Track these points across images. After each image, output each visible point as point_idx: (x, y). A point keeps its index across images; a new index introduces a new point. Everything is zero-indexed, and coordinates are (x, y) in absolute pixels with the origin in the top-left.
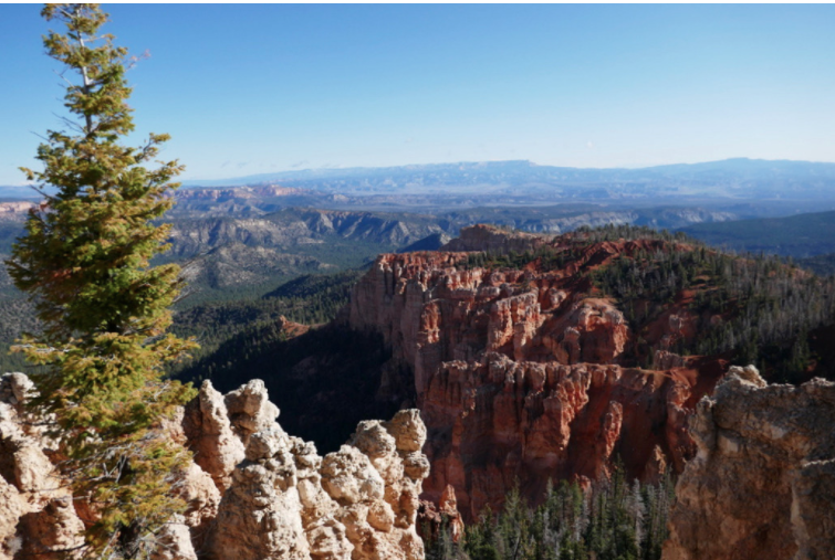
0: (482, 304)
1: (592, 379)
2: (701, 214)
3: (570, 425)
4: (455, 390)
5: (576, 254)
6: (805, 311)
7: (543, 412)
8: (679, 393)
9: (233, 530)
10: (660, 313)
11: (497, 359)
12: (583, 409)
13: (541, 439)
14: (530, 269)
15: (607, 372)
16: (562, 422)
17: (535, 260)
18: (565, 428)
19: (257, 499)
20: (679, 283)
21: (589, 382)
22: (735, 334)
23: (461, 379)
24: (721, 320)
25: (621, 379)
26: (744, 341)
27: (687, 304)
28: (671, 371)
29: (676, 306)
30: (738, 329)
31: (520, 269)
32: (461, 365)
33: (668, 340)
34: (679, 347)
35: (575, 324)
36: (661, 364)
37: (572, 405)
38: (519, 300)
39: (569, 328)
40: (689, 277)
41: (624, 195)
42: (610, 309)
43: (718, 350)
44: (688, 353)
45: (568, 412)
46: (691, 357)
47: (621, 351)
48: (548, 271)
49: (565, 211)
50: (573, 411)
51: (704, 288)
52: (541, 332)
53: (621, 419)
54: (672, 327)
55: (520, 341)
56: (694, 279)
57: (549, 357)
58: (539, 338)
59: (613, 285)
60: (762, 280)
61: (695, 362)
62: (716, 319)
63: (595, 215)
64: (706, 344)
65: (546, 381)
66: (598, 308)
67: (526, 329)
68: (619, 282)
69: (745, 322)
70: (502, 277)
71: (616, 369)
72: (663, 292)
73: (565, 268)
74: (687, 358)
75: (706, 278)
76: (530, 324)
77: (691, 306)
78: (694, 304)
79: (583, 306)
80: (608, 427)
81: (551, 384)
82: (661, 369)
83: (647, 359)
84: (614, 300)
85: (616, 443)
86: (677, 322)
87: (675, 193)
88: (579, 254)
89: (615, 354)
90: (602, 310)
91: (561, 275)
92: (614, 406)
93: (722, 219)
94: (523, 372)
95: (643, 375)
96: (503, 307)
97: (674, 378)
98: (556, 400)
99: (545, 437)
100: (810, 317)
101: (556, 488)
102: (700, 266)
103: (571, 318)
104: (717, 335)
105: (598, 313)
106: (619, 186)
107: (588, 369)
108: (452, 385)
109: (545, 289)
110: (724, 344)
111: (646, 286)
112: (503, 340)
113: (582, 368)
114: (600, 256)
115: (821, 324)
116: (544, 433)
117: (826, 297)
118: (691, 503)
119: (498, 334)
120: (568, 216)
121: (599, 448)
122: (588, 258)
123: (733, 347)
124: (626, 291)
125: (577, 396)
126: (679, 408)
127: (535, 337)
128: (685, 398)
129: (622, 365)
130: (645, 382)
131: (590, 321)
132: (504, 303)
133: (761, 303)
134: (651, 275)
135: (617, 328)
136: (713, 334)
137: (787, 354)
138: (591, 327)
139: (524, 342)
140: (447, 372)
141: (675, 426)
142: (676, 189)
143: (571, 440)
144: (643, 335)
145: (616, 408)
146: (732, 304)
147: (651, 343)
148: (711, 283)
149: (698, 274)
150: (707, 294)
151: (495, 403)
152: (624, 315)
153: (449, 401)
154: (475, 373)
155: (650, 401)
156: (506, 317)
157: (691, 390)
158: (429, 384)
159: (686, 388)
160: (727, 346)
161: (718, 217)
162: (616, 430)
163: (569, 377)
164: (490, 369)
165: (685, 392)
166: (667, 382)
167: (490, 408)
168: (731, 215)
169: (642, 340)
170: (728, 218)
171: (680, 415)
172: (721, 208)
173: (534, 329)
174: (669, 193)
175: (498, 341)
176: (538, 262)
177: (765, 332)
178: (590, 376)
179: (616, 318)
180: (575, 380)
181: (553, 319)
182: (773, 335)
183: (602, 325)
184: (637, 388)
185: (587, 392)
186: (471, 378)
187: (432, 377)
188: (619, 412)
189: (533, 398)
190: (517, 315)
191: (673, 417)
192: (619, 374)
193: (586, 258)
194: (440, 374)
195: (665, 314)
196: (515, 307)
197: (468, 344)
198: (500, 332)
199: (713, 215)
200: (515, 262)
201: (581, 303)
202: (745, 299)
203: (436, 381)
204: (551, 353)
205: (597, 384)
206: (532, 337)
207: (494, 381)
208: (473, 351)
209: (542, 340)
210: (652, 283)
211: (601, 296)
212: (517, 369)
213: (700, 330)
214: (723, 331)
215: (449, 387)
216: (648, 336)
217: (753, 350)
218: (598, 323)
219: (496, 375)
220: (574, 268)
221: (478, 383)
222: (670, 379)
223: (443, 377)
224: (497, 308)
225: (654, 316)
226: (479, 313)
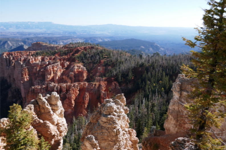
0: (43, 67)
1: (80, 87)
2: (102, 39)
3: (74, 101)
5: (70, 51)
6: (130, 64)
7: (66, 98)
8: (103, 88)
10: (95, 67)
11: (50, 84)
12: (77, 96)
14: (57, 55)
15: (84, 84)
16: (72, 100)
18: (73, 102)
19: (115, 125)
20: (100, 58)
21: (79, 88)
22: (115, 71)
23: (39, 91)
24: (111, 68)
25: (88, 86)
26: (118, 73)
27: (102, 64)
28: (100, 82)
29: (99, 64)
30: (116, 70)
31: (54, 56)
32: (38, 87)
33: (98, 74)
34: (101, 76)
35: (72, 71)
36: (97, 81)
37: (74, 95)
38: (55, 65)
39: (71, 73)
40: (102, 56)
41: (81, 33)
42: (82, 66)
44: (104, 77)
45: (73, 97)
47: (86, 78)
48: (62, 56)
49: (64, 38)
50: (75, 97)
51: (106, 59)
52: (62, 74)
53: (89, 97)
55: (56, 78)
56: (103, 57)
57: (65, 82)
58: (62, 76)
59: (82, 59)
60: (120, 57)
61: (106, 79)
62: (110, 68)
63: (73, 39)
64: (108, 74)
65: (66, 89)
66: (78, 66)
67: (58, 74)
68: (84, 58)
69: (117, 68)
70: (48, 58)
71: (86, 83)
72: (96, 61)
73: (68, 55)
74: (104, 78)
75: (106, 56)
76: (59, 72)
77: (103, 64)
79: (74, 66)
80: (85, 100)
81: (68, 90)
82: (98, 82)
83: (93, 80)
84: (83, 64)
85: (88, 104)
86: (100, 69)
87: (94, 33)
89: (84, 79)
90: (79, 67)
91: (66, 57)
92: (87, 93)
93: (107, 41)
94: (59, 87)
95: (93, 84)
96: (50, 68)
97: (101, 84)
98: (70, 94)
99: (68, 105)
100: (132, 65)
102: (105, 53)
103: (71, 70)
104: (110, 72)
105: (79, 68)
106: (79, 31)
107: (78, 84)
109: (62, 61)
110: (113, 74)
111: (91, 60)
112: (51, 78)
113: (76, 84)
114: (77, 51)
115: (134, 67)
117: (134, 60)
119: (49, 76)
120: (65, 39)
121: (83, 106)
122: (74, 52)
123: (115, 74)
124: (85, 61)
125: (76, 92)
126: (103, 92)
127: (60, 76)
128: (105, 89)
129: (88, 82)
130: (94, 86)
131: (77, 70)
132: (50, 66)
133: (120, 63)
134: (92, 56)
135: (84, 72)
136: (109, 71)
137: (128, 75)
138: (77, 72)
139: (57, 78)
140: (34, 89)
141: (103, 97)
142: (95, 32)
143: (75, 105)
144: (91, 73)
145: (87, 94)
146: (113, 63)
147: (93, 75)
148: (108, 58)
149: (104, 55)
150: (107, 61)
152: (86, 68)
154: (43, 89)
155: (96, 91)
156: (51, 71)
157: (106, 87)
158: (28, 94)
159: (105, 86)
160: (114, 74)
161: (106, 40)
162: (87, 100)
163: (73, 87)
164: (49, 87)
165: (104, 88)
166: (100, 85)
169: (91, 75)
170: (108, 40)
171: (104, 94)
172: (107, 38)
173: (60, 74)
174: (93, 33)
175: (49, 79)
176: (59, 53)
177: (122, 70)
178: (79, 86)
179: (84, 69)
180: (75, 87)
181: (65, 70)
182: (124, 71)
183: (80, 71)
184: (92, 88)
185: (79, 91)
186: (42, 91)
187: (29, 92)
188: (88, 95)
189: (63, 94)
190: (54, 70)
191: (102, 95)
192: (87, 84)
193: (73, 52)
194: (32, 90)
195: (97, 67)
196: (53, 68)
197: (39, 80)
198: (50, 76)
199: (105, 39)
200: (52, 54)
201: (73, 65)
202: (116, 62)
203: (30, 93)
204: (66, 80)
205: (81, 88)
206: (59, 76)
207: (50, 90)
208: (41, 82)
209: (63, 77)
210: (92, 58)
211: (79, 63)
212: (57, 86)
213: (106, 71)
214: (112, 70)
215: (35, 94)
216: (93, 73)
217: (120, 75)
218: (79, 71)
219: (51, 88)
220: (70, 55)
221: (45, 91)
222: (100, 84)
223: (33, 91)
224: (48, 68)
225: (94, 68)
226: (42, 70)
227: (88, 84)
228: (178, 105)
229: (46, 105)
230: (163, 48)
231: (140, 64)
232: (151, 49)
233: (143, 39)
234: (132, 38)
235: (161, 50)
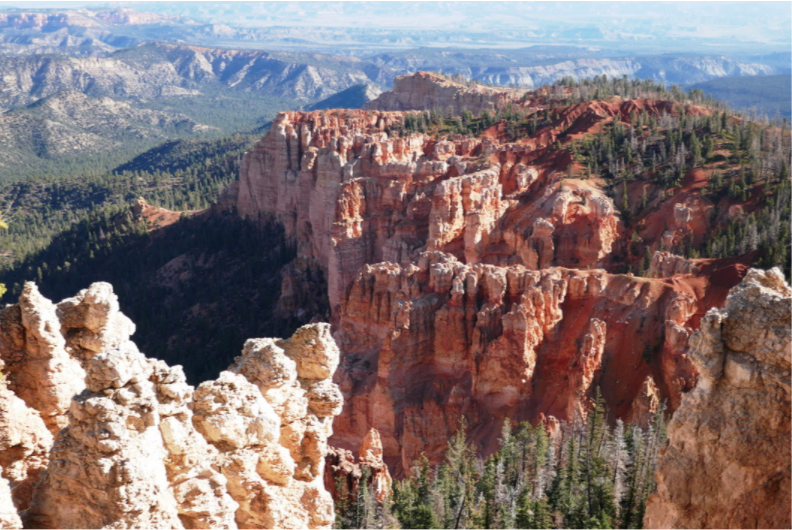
0: (423, 185)
1: (568, 289)
2: (725, 65)
3: (537, 349)
4: (384, 302)
5: (553, 117)
7: (501, 333)
8: (681, 308)
9: (71, 483)
10: (663, 201)
11: (441, 260)
12: (554, 329)
13: (498, 367)
14: (490, 136)
15: (589, 280)
16: (526, 345)
17: (497, 124)
18: (529, 355)
19: (104, 442)
20: (689, 160)
21: (564, 293)
22: (759, 230)
23: (391, 289)
24: (742, 212)
25: (607, 290)
26: (770, 240)
27: (698, 190)
28: (673, 279)
29: (684, 191)
31: (476, 137)
32: (392, 269)
33: (670, 237)
34: (685, 247)
35: (549, 214)
36: (661, 269)
37: (541, 323)
38: (474, 180)
39: (540, 220)
40: (704, 152)
41: (623, 35)
42: (596, 194)
43: (736, 252)
44: (697, 254)
45: (534, 333)
46: (700, 260)
47: (608, 252)
48: (514, 140)
49: (540, 56)
50: (541, 332)
51: (721, 167)
52: (503, 224)
53: (603, 341)
54: (678, 221)
55: (473, 236)
56: (711, 154)
57: (511, 259)
58: (498, 233)
59: (603, 161)
61: (705, 267)
62: (736, 211)
63: (582, 63)
64: (720, 244)
65: (507, 292)
66: (580, 193)
67: (482, 221)
68: (610, 156)
69: (773, 215)
70: (452, 147)
71: (600, 276)
72: (670, 171)
73: (539, 136)
74: (695, 261)
75: (726, 153)
76: (487, 213)
78: (708, 188)
79: (560, 190)
80: (586, 354)
81: (514, 295)
82: (660, 276)
83: (642, 262)
84: (603, 182)
85: (596, 373)
86: (684, 214)
87: (691, 34)
88: (558, 117)
89: (601, 255)
90: (584, 195)
91: (532, 146)
92: (596, 324)
93: (753, 73)
94: (476, 279)
95: (634, 284)
96: (452, 189)
97: (676, 288)
98: (519, 316)
99: (503, 366)
101: (515, 431)
102: (720, 137)
103: (543, 205)
104: (736, 230)
105: (580, 199)
106: (616, 22)
107: (564, 275)
108: (380, 295)
109: (509, 165)
110: (744, 243)
111: (647, 163)
112: (450, 236)
113: (555, 274)
114: (586, 120)
116: (501, 360)
118: (687, 446)
119: (443, 227)
120: (545, 63)
121: (573, 380)
122: (570, 124)
123: (755, 247)
124: (619, 169)
125: (547, 312)
126: (680, 327)
127: (494, 231)
128: (689, 315)
129: (609, 272)
130: (637, 293)
131: (569, 211)
132: (453, 184)
134: (654, 148)
135: (605, 220)
136: (730, 230)
138: (569, 218)
139: (478, 238)
140: (373, 278)
141: (673, 351)
142: (693, 30)
143: (537, 370)
144: (639, 230)
145: (599, 327)
146: (758, 190)
147: (647, 241)
148: (733, 160)
149: (716, 148)
150: (727, 176)
151: (437, 320)
152: (614, 203)
153: (376, 317)
154: (411, 279)
155: (644, 319)
156: (454, 204)
157: (697, 303)
158: (348, 294)
159: (691, 301)
160: (748, 246)
161: (748, 70)
162: (596, 356)
163: (538, 285)
164: (431, 275)
165: (689, 307)
166: (667, 293)
167: (430, 327)
168: (766, 69)
169: (636, 238)
170: (761, 71)
171: (682, 338)
172: (752, 58)
173: (493, 220)
174: (684, 34)
175: (444, 237)
176: (501, 127)
178: (566, 285)
179: (604, 207)
180: (544, 289)
181: (518, 207)
183: (585, 217)
184: (626, 302)
185: (562, 306)
186: (405, 286)
187: (351, 285)
188: (602, 332)
189: (489, 313)
190: (470, 201)
191: (671, 339)
192: (605, 282)
193: (566, 123)
194: (363, 280)
195: (669, 202)
196: (467, 190)
197: (402, 239)
198: (447, 224)
200: (468, 127)
201: (557, 184)
202: (776, 183)
203: (357, 290)
204: (515, 253)
205: (574, 295)
206: (489, 232)
207: (437, 290)
208: (408, 248)
209: (502, 235)
210: (654, 159)
211: (585, 176)
212: (467, 275)
213: (714, 224)
214: (743, 226)
215: (375, 298)
216: (645, 232)
217: (780, 251)
218: (579, 212)
219: (440, 282)
220: (549, 136)
221: (415, 292)
222: (671, 289)
223: (367, 286)
224: (443, 190)
225: (655, 204)
226: (417, 198)
227: (612, 283)
228: (697, 428)
229: (41, 329)
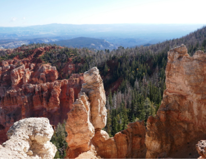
0: (5, 72)
2: (48, 40)
3: (59, 98)
4: (14, 99)
5: (30, 53)
7: (51, 96)
10: (64, 65)
11: (29, 85)
13: (52, 104)
14: (15, 59)
15: (64, 82)
16: (57, 97)
17: (16, 56)
18: (58, 99)
20: (67, 56)
21: (61, 85)
23: (16, 95)
25: (68, 83)
27: (71, 62)
29: (68, 63)
31: (12, 59)
33: (70, 72)
35: (43, 72)
37: (58, 92)
38: (20, 68)
39: (41, 74)
40: (69, 54)
42: (51, 66)
47: (57, 77)
48: (22, 59)
50: (59, 94)
51: (73, 57)
52: (31, 77)
53: (74, 92)
54: (70, 68)
56: (70, 55)
58: (31, 79)
62: (80, 64)
63: (15, 42)
66: (47, 67)
67: (27, 77)
68: (50, 58)
70: (7, 63)
72: (64, 59)
73: (29, 57)
74: (81, 74)
75: (73, 54)
77: (72, 62)
78: (73, 61)
79: (43, 67)
84: (50, 64)
86: (71, 67)
88: (32, 52)
90: (48, 67)
91: (28, 59)
93: (54, 41)
94: (40, 87)
96: (16, 71)
98: (55, 92)
99: (53, 103)
102: (70, 51)
103: (40, 71)
106: (20, 33)
107: (59, 82)
108: (13, 98)
109: (26, 64)
111: (58, 59)
112: (18, 83)
113: (57, 82)
114: (39, 52)
116: (53, 102)
119: (16, 81)
120: (6, 43)
122: (35, 54)
124: (52, 61)
125: (59, 90)
130: (75, 82)
131: (47, 71)
132: (16, 70)
133: (89, 58)
135: (55, 71)
137: (104, 68)
139: (27, 81)
140: (9, 94)
142: (39, 33)
144: (62, 72)
145: (72, 89)
146: (82, 60)
147: (65, 74)
148: (75, 55)
149: (71, 54)
150: (75, 58)
151: (33, 98)
153: (13, 103)
155: (78, 86)
156: (17, 75)
158: (3, 100)
166: (81, 80)
167: (32, 100)
168: (57, 40)
172: (53, 38)
173: (29, 76)
175: (16, 83)
176: (18, 56)
179: (54, 69)
180: (57, 85)
181: (34, 72)
182: (99, 65)
183: (50, 71)
184: (73, 84)
185: (61, 88)
189: (45, 94)
190: (20, 73)
192: (67, 81)
193: (34, 54)
194: (7, 95)
195: (67, 65)
196: (19, 71)
197: (4, 86)
198: (16, 80)
199: (52, 40)
200: (9, 57)
201: (41, 66)
202: (85, 58)
203: (6, 98)
204: (36, 82)
205: (63, 85)
206: (29, 79)
207: (30, 92)
209: (32, 79)
210: (59, 57)
211: (46, 63)
215: (11, 99)
216: (64, 72)
218: (49, 71)
220: (31, 57)
221: (23, 94)
224: (14, 72)
226: (5, 75)
227: (69, 81)
230: (112, 44)
231: (112, 57)
232: (101, 46)
233: (91, 37)
234: (80, 36)
235: (111, 46)
